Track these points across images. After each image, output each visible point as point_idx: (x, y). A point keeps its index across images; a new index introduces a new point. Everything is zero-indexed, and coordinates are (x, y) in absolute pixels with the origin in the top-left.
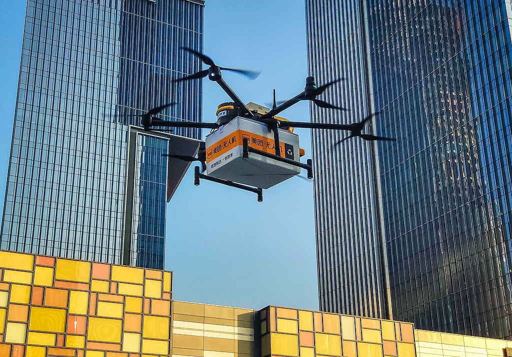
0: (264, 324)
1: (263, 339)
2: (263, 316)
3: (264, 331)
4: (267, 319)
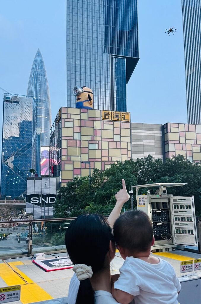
0: (165, 130)
1: (165, 135)
2: (165, 127)
3: (165, 132)
4: (167, 128)
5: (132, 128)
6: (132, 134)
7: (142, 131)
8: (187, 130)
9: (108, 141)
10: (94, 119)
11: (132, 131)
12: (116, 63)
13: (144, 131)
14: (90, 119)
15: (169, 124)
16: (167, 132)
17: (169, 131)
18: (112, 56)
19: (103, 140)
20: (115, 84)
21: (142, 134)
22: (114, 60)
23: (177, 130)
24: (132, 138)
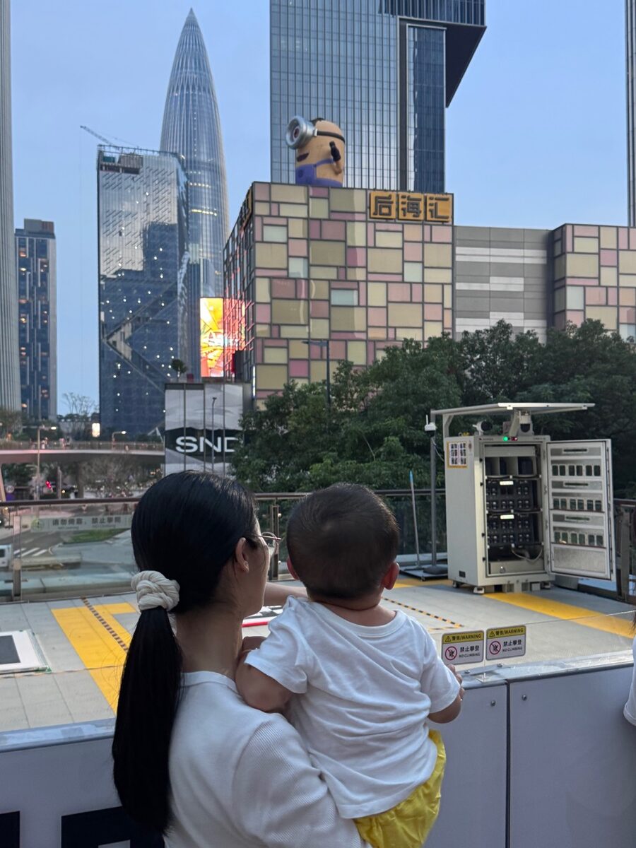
0: (558, 246)
1: (557, 261)
2: (558, 236)
3: (558, 252)
4: (562, 240)
5: (457, 242)
6: (458, 258)
7: (486, 251)
8: (623, 245)
9: (387, 282)
10: (348, 217)
11: (458, 250)
12: (415, 43)
13: (494, 251)
14: (334, 216)
15: (569, 229)
16: (564, 253)
17: (569, 248)
18: (403, 23)
19: (371, 277)
20: (411, 109)
21: (487, 260)
22: (410, 34)
23: (592, 246)
24: (458, 272)
